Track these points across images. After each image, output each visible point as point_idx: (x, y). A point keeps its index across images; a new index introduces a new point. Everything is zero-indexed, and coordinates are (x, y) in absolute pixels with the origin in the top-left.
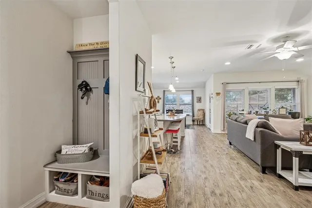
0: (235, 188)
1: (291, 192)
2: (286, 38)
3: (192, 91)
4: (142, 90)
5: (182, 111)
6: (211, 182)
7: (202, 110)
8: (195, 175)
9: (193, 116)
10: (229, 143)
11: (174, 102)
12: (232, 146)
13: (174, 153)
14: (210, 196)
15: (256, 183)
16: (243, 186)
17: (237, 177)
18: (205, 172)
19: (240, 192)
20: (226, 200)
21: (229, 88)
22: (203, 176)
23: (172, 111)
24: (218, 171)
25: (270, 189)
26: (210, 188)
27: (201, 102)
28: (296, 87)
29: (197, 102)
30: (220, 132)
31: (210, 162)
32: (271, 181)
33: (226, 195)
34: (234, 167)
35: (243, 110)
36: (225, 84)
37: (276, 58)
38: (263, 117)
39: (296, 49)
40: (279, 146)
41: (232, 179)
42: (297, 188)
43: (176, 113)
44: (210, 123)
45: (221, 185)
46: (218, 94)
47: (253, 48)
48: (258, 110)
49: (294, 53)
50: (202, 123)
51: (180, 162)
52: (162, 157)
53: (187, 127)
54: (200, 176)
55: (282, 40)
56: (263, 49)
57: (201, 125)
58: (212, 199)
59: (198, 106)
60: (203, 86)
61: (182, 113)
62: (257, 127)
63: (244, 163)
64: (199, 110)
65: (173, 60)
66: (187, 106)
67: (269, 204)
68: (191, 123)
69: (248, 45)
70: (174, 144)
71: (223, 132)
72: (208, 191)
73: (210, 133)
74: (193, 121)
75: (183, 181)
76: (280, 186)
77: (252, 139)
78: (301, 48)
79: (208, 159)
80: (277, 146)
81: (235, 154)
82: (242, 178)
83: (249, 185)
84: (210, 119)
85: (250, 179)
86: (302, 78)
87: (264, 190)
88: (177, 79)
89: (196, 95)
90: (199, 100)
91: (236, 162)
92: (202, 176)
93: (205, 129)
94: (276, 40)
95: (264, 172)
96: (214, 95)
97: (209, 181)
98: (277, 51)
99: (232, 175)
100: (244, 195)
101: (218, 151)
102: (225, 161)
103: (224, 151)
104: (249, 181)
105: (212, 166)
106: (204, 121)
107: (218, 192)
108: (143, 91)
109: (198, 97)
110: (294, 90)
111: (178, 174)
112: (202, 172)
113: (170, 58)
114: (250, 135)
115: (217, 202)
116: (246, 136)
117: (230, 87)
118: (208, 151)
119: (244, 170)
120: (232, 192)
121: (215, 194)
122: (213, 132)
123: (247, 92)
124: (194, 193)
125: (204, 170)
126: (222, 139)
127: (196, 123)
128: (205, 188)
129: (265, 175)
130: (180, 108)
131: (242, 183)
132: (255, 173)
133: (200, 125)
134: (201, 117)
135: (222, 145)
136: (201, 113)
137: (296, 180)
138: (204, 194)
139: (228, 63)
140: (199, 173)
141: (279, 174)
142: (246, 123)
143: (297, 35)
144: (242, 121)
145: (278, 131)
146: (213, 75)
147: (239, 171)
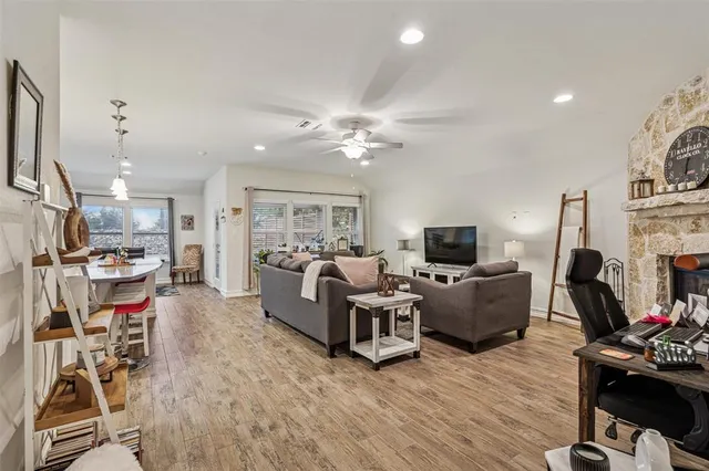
0: (295, 401)
1: (371, 376)
2: (356, 124)
3: (171, 201)
4: (30, 184)
5: (142, 250)
6: (248, 408)
7: (196, 246)
8: (205, 407)
9: (173, 262)
10: (264, 315)
11: (106, 226)
12: (270, 320)
13: (133, 367)
14: (250, 440)
15: (325, 378)
16: (307, 391)
17: (293, 378)
18: (228, 391)
19: (304, 406)
20: (283, 432)
21: (260, 200)
22: (227, 401)
23: (114, 251)
24: (255, 379)
25: (345, 382)
26: (246, 422)
27: (193, 229)
28: (357, 205)
29: (184, 228)
30: (242, 295)
31: (235, 364)
32: (346, 367)
33: (282, 423)
34: (283, 361)
35: (285, 245)
36: (251, 191)
37: (343, 153)
38: (317, 256)
39: (367, 145)
40: (354, 304)
41: (285, 387)
42: (377, 367)
43: (130, 257)
44: (217, 276)
45: (268, 407)
46: (236, 211)
47: (309, 128)
48: (308, 244)
49: (365, 150)
50: (196, 279)
51: (157, 388)
52: (116, 387)
53: (160, 291)
54: (219, 403)
55: (351, 126)
56: (324, 133)
57: (195, 283)
58: (257, 445)
59: (184, 238)
60: (199, 190)
61: (142, 257)
62: (321, 275)
63: (299, 349)
64: (188, 247)
65: (123, 111)
66: (148, 238)
67: (350, 407)
68: (169, 280)
69: (301, 120)
70: (130, 342)
71: (248, 294)
72: (244, 431)
73: (221, 300)
74: (173, 275)
75: (178, 432)
76: (358, 371)
77: (313, 298)
78: (374, 145)
79: (227, 360)
80: (350, 305)
81: (278, 334)
82: (303, 378)
83: (315, 385)
84: (218, 266)
85: (315, 375)
86: (366, 192)
87: (339, 387)
88: (126, 164)
89: (182, 210)
90: (189, 222)
91: (284, 350)
92: (224, 402)
93: (206, 292)
94: (342, 123)
95: (332, 355)
96: (228, 213)
97: (242, 407)
98: (345, 142)
99: (284, 378)
100: (312, 409)
101: (246, 337)
102: (265, 353)
103: (258, 331)
104: (314, 379)
105: (240, 372)
106: (200, 272)
107: (264, 423)
108: (33, 189)
109: (185, 217)
110: (355, 210)
111: (158, 421)
112: (221, 393)
113: (113, 103)
114: (308, 292)
115: (269, 445)
116: (302, 295)
117: (263, 198)
118: (224, 341)
119: (301, 361)
120: (291, 412)
121: (261, 431)
122: (225, 296)
123: (290, 211)
124: (212, 451)
125: (224, 386)
126: (249, 307)
127: (181, 280)
128: (237, 427)
129: (334, 359)
130: (136, 243)
131: (304, 387)
132: (321, 361)
133: (191, 283)
134: (194, 265)
135: (251, 322)
136: (194, 253)
137: (377, 353)
138: (238, 441)
139: (259, 148)
140: (215, 397)
141: (354, 352)
142: (301, 269)
143: (368, 123)
144: (293, 266)
145: (349, 279)
146: (224, 168)
147: (294, 367)
